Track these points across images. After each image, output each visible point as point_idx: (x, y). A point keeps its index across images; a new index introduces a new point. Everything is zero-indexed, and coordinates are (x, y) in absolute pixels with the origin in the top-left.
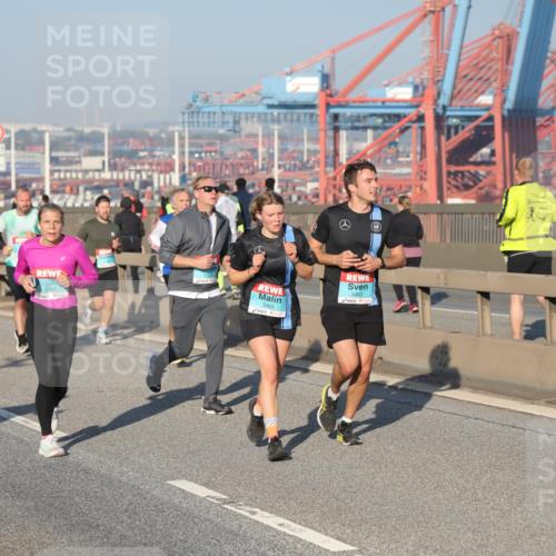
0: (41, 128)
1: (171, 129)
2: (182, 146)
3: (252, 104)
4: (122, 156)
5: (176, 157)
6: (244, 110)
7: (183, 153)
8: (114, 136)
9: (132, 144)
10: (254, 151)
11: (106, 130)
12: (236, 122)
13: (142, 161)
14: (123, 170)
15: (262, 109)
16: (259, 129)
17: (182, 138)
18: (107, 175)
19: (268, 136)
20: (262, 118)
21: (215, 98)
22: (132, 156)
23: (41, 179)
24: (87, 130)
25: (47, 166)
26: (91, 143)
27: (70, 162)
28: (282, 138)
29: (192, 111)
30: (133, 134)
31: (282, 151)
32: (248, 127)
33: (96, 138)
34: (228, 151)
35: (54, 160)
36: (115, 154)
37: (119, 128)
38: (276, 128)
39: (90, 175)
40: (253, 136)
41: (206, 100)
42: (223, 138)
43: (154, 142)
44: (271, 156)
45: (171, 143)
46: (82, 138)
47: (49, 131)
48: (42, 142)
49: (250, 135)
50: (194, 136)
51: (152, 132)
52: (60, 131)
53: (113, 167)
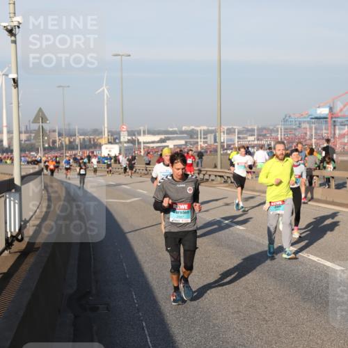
0: (235, 127)
1: (278, 126)
2: (281, 132)
3: (305, 118)
4: (261, 136)
5: (279, 136)
6: (302, 120)
7: (281, 135)
8: (258, 129)
9: (264, 132)
10: (306, 133)
11: (256, 128)
12: (300, 124)
13: (268, 137)
14: (261, 140)
15: (309, 119)
16: (308, 126)
17: (281, 130)
18: (256, 142)
19: (311, 129)
20: (308, 122)
21: (292, 116)
22: (264, 136)
23: (234, 144)
24: (250, 128)
25: (236, 140)
26: (251, 132)
27: (244, 138)
28: (316, 129)
29: (285, 120)
30: (265, 129)
31: (316, 133)
32: (303, 125)
33: (253, 130)
34: (297, 134)
35: (239, 138)
36: (259, 135)
37: (260, 127)
38: (314, 126)
39: (250, 143)
40: (305, 128)
41: (290, 117)
42: (295, 129)
43: (272, 131)
44: (312, 135)
45: (278, 131)
46: (248, 130)
47: (237, 128)
48: (234, 132)
49: (304, 128)
50: (286, 129)
51: (271, 128)
52: (241, 128)
53: (258, 140)
